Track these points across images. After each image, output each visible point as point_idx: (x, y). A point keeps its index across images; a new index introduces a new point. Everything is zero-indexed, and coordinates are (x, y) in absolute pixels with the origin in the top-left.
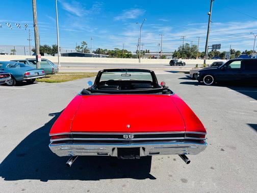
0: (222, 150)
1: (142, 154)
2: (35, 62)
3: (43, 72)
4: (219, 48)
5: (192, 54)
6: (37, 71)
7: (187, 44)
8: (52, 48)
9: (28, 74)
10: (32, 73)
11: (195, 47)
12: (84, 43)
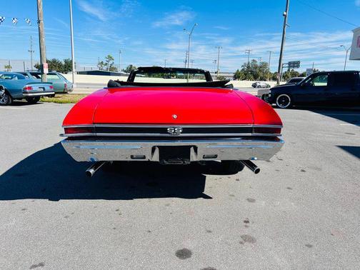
0: (303, 171)
1: (194, 157)
2: (40, 76)
3: (51, 87)
4: (298, 66)
5: (261, 74)
6: (42, 85)
7: (254, 60)
8: (63, 63)
9: (30, 88)
10: (35, 87)
11: (264, 65)
12: (110, 58)
